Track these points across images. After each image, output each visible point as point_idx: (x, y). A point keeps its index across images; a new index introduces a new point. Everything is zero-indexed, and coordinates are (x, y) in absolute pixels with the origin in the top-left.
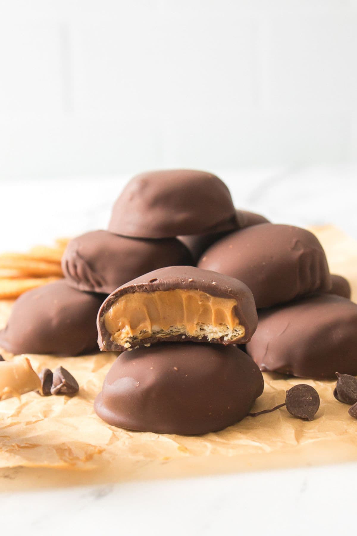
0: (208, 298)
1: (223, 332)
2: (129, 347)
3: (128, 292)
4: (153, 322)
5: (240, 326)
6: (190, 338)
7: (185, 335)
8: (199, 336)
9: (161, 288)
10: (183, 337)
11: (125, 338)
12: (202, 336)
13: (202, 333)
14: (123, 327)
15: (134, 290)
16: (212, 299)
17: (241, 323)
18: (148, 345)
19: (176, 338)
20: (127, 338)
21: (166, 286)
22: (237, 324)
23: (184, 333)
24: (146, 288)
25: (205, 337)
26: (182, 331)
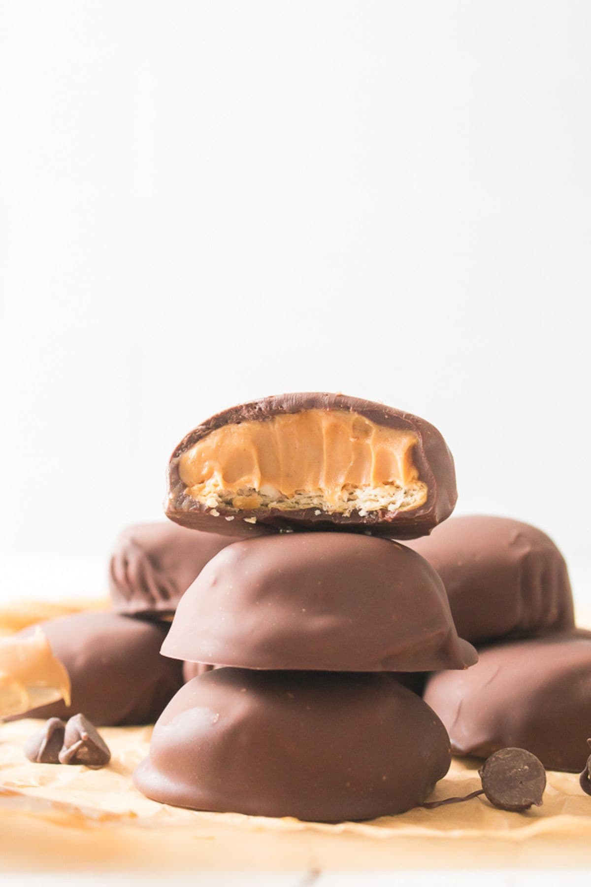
0: (366, 432)
1: (389, 497)
2: (214, 506)
3: (229, 421)
4: (265, 477)
5: (420, 484)
6: (329, 515)
7: (321, 510)
8: (346, 510)
9: (285, 406)
10: (317, 512)
11: (210, 492)
12: (351, 509)
13: (351, 506)
14: (210, 475)
15: (240, 415)
16: (374, 429)
17: (421, 478)
18: (253, 521)
19: (304, 513)
20: (214, 493)
21: (294, 401)
22: (413, 478)
23: (320, 507)
24: (260, 409)
25: (355, 513)
26: (316, 502)
